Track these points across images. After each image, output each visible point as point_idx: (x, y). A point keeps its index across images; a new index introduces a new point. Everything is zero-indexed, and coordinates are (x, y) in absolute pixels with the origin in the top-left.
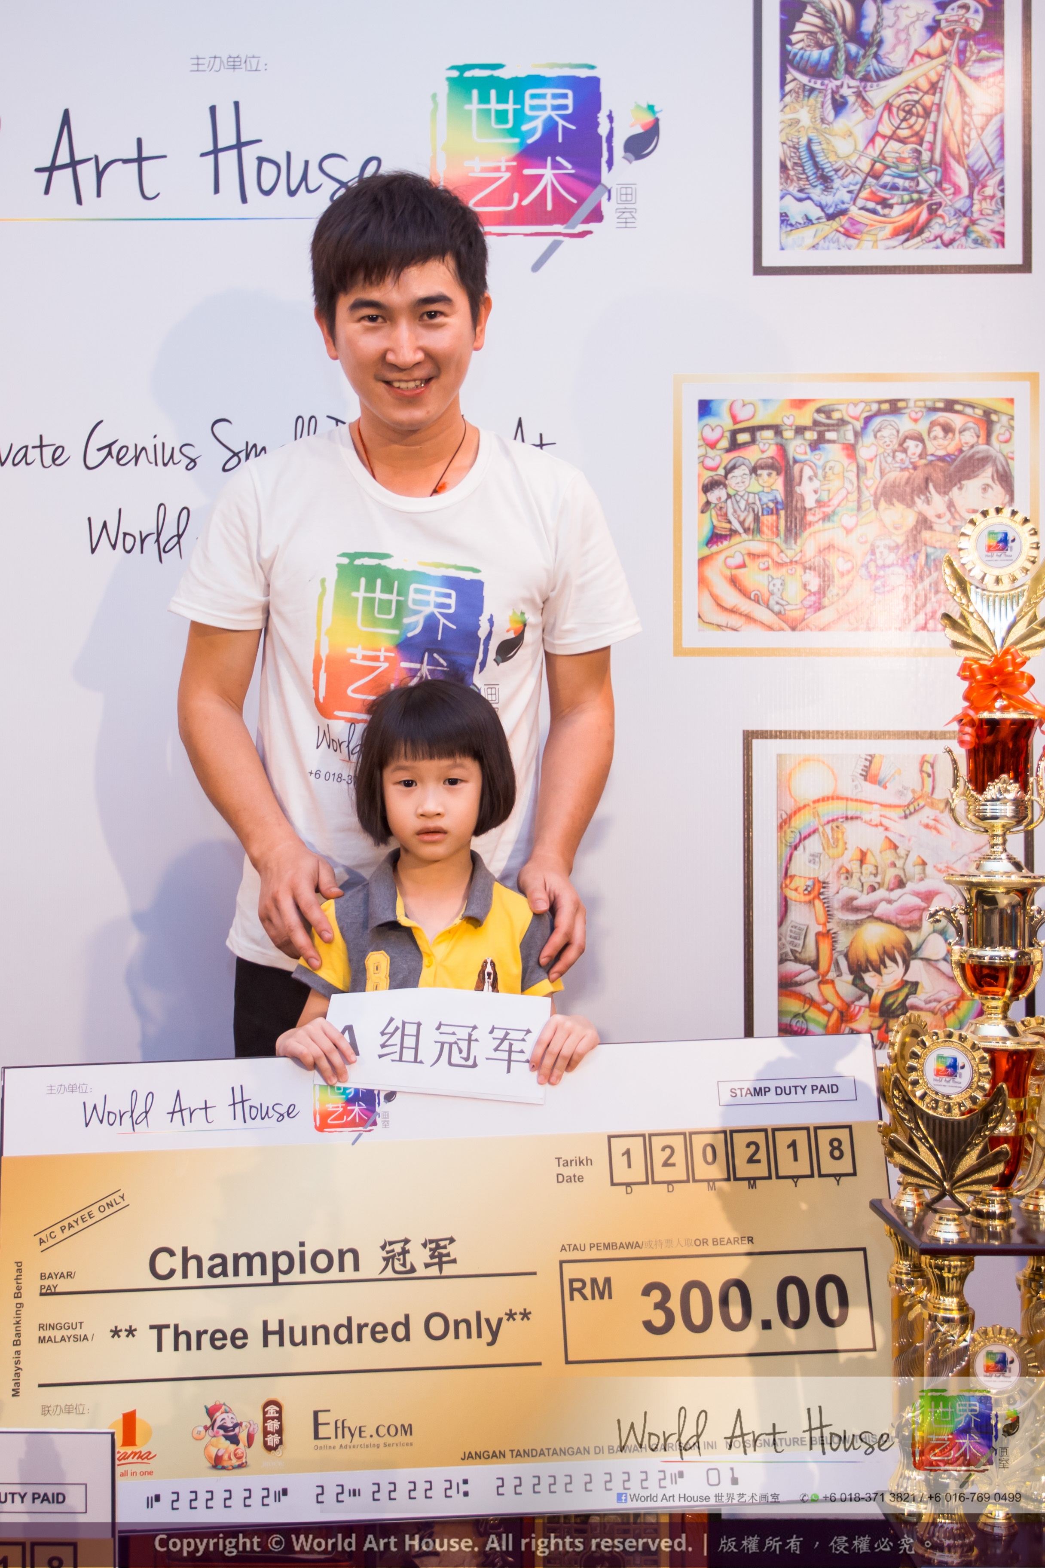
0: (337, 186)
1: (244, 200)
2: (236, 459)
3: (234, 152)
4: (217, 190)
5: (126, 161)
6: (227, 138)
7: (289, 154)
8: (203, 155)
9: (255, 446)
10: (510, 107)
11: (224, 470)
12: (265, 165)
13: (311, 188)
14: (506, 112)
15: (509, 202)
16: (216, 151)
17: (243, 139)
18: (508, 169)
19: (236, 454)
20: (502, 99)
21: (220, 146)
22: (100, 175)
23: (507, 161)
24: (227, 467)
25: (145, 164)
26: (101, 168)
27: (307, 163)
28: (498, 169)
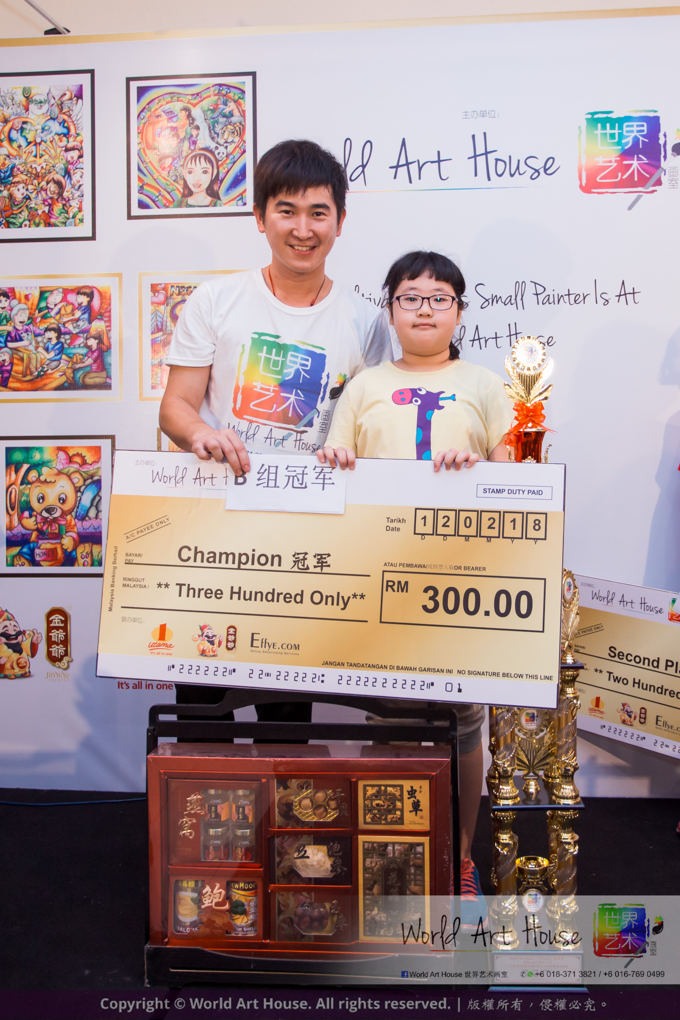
0: (534, 171)
1: (489, 179)
2: (487, 303)
3: (484, 156)
4: (476, 175)
5: (432, 162)
6: (480, 149)
7: (510, 157)
8: (469, 158)
9: (496, 296)
10: (616, 131)
11: (482, 308)
12: (499, 162)
13: (521, 173)
14: (614, 134)
15: (617, 178)
16: (475, 156)
17: (488, 150)
18: (616, 161)
19: (487, 300)
20: (613, 128)
21: (477, 154)
22: (420, 169)
23: (615, 157)
24: (483, 306)
25: (441, 163)
26: (420, 166)
27: (519, 161)
28: (611, 162)
